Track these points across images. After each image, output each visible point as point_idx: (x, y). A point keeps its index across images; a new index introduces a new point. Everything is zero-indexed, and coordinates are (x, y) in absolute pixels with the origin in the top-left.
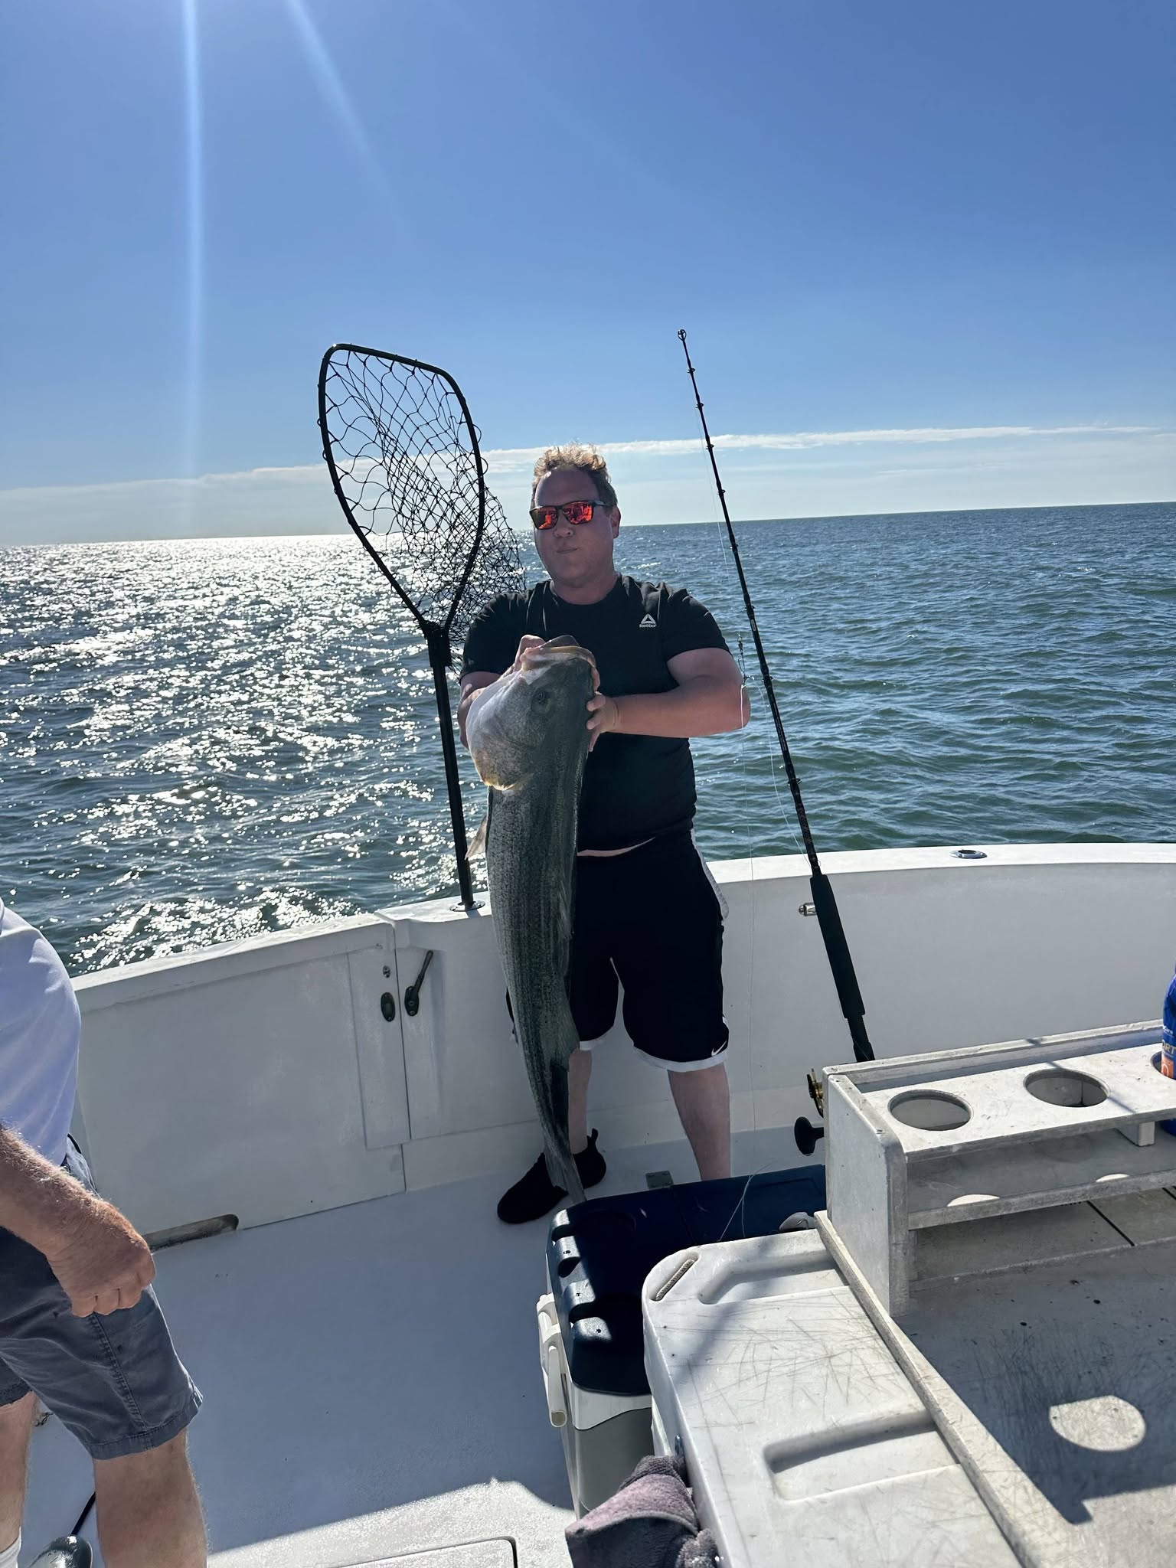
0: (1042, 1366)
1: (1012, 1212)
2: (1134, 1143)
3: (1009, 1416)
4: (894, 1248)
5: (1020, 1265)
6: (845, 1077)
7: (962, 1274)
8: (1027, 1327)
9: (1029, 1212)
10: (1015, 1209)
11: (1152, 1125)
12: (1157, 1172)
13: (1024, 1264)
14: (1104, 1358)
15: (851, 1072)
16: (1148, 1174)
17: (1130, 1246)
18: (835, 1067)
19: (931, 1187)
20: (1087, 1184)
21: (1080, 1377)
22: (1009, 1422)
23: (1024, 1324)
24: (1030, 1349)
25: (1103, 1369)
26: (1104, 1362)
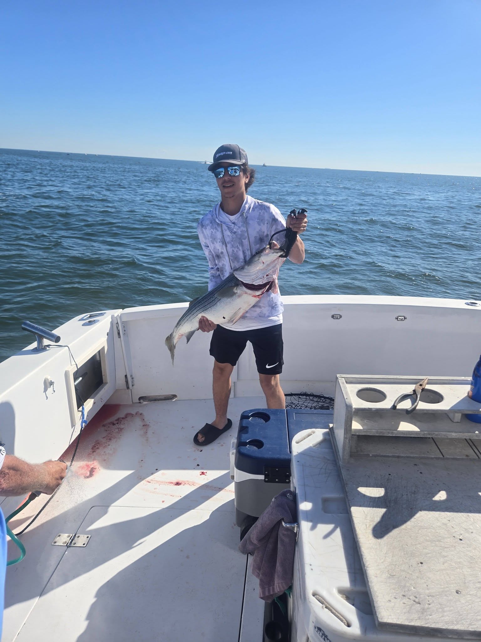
0: (390, 489)
1: (394, 435)
2: (452, 421)
3: (370, 502)
4: (345, 439)
5: (396, 455)
6: (343, 378)
7: (373, 454)
8: (390, 476)
9: (400, 437)
10: (395, 435)
11: (460, 415)
12: (455, 432)
13: (398, 455)
14: (415, 491)
15: (346, 378)
16: (452, 432)
17: (442, 457)
18: (341, 375)
19: (365, 421)
20: (426, 431)
21: (402, 495)
22: (369, 504)
23: (390, 475)
24: (388, 483)
25: (413, 495)
26: (414, 493)
